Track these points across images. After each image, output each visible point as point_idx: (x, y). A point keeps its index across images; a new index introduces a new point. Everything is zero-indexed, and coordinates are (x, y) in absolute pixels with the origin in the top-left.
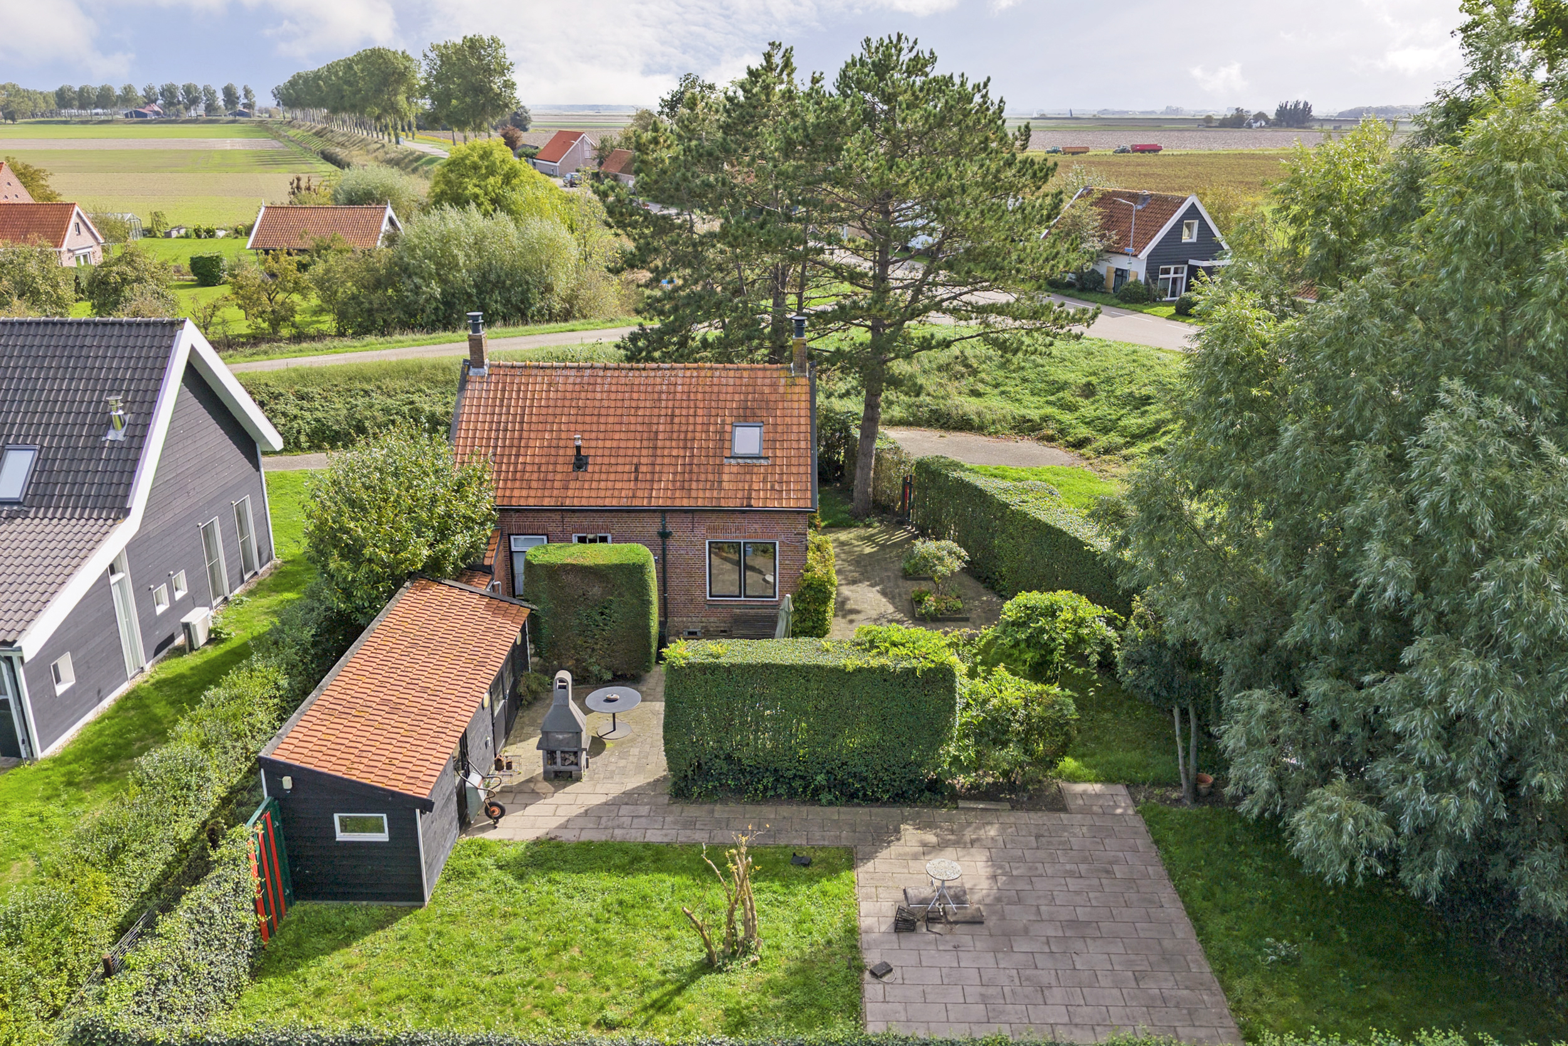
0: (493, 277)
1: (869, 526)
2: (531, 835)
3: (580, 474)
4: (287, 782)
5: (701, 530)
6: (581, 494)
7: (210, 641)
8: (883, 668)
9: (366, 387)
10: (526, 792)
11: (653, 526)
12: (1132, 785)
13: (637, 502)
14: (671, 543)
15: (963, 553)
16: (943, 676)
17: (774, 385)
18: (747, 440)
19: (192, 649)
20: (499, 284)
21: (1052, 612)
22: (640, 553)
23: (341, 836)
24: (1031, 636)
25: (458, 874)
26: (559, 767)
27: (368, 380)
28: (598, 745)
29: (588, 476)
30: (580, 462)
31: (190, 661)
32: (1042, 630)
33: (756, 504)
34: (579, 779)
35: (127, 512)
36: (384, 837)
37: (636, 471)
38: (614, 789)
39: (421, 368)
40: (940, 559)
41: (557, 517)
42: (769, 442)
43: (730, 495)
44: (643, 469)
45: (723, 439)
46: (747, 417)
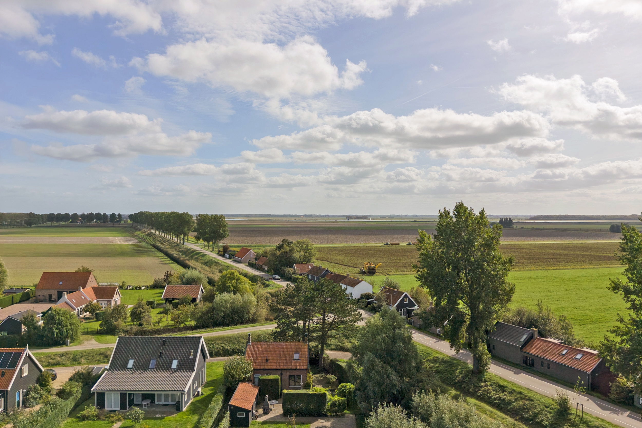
0: (235, 310)
1: (322, 373)
2: (262, 420)
3: (267, 363)
4: (232, 407)
5: (288, 373)
6: (268, 367)
7: (201, 395)
8: (316, 393)
9: (212, 343)
10: (260, 416)
11: (280, 372)
12: (356, 415)
13: (277, 368)
14: (283, 376)
15: (336, 378)
16: (325, 395)
17: (301, 346)
18: (296, 356)
19: (199, 396)
20: (237, 312)
21: (346, 386)
22: (278, 377)
23: (238, 416)
24: (342, 391)
25: (253, 424)
26: (265, 412)
27: (213, 341)
28: (271, 410)
29: (268, 363)
30: (267, 360)
31: (198, 398)
32: (344, 390)
33: (298, 368)
34: (268, 414)
35: (194, 370)
36: (244, 416)
37: (277, 362)
38: (274, 415)
39: (224, 338)
40: (331, 379)
41: (263, 371)
42: (301, 357)
43: (293, 366)
44: (278, 362)
45: (292, 356)
46: (296, 352)
